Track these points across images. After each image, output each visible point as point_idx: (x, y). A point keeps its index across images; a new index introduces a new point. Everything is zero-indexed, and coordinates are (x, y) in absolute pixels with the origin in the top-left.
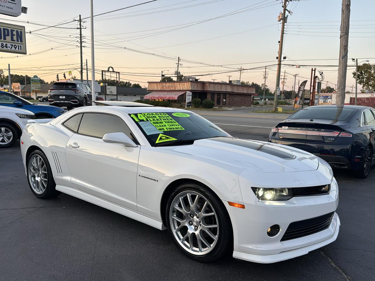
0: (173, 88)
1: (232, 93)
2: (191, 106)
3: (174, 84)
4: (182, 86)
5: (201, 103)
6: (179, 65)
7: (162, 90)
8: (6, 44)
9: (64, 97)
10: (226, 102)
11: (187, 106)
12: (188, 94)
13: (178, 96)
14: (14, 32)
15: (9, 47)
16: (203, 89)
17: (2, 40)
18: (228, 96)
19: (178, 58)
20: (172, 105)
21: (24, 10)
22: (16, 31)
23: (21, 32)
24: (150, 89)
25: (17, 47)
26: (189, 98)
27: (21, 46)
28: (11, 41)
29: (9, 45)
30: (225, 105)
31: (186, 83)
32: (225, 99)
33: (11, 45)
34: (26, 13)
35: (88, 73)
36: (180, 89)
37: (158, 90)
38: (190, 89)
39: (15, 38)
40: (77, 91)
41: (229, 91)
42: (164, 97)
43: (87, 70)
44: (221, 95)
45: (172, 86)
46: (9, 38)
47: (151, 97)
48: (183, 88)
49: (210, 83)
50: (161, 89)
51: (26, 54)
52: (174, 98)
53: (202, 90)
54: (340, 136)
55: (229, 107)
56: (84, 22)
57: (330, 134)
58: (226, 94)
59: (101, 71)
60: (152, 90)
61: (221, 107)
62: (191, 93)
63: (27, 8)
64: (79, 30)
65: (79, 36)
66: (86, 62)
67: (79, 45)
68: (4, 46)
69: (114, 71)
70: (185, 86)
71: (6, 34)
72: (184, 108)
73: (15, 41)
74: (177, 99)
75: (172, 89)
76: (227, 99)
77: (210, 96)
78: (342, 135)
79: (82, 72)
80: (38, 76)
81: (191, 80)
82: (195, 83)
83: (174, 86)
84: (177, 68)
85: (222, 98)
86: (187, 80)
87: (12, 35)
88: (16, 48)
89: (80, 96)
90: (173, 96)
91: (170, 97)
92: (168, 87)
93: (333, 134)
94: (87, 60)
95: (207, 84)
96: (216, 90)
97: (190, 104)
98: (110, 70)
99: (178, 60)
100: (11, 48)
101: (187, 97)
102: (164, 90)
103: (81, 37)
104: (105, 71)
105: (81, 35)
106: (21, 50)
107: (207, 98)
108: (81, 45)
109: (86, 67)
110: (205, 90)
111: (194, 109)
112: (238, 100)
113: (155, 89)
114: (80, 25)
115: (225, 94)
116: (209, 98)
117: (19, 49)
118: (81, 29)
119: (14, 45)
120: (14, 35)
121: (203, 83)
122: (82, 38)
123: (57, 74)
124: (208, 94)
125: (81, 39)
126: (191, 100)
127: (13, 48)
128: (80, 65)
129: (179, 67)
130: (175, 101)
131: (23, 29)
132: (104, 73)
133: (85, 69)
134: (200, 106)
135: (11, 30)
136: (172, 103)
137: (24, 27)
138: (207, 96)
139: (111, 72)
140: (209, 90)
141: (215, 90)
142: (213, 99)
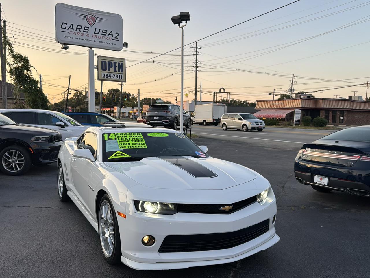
0: (282, 106)
1: (351, 110)
2: (299, 124)
3: (283, 102)
4: (291, 104)
5: (312, 121)
6: (293, 82)
7: (271, 108)
8: (110, 75)
9: (158, 118)
10: (343, 120)
11: (295, 124)
12: (296, 111)
13: (286, 114)
14: (116, 64)
15: (112, 77)
16: (316, 106)
17: (107, 71)
18: (345, 113)
19: (292, 75)
20: (279, 123)
21: (126, 45)
22: (118, 63)
23: (122, 64)
24: (258, 108)
25: (119, 76)
26: (297, 116)
27: (121, 76)
28: (114, 71)
29: (112, 75)
30: (343, 123)
31: (295, 100)
32: (343, 116)
33: (114, 75)
34: (127, 48)
35: (202, 95)
36: (289, 107)
37: (266, 108)
38: (300, 107)
39: (117, 69)
40: (168, 112)
41: (347, 108)
42: (271, 115)
43: (201, 92)
44: (337, 113)
45: (281, 104)
46: (112, 69)
47: (258, 115)
48: (293, 106)
49: (324, 99)
50: (269, 107)
51: (126, 82)
52: (282, 116)
53: (314, 107)
54: (360, 160)
55: (347, 126)
56: (200, 49)
57: (350, 157)
58: (344, 111)
59: (213, 92)
60: (260, 108)
61: (336, 125)
62: (300, 111)
63: (128, 43)
64: (195, 56)
65: (195, 61)
66: (200, 85)
67: (195, 70)
68: (108, 76)
69: (225, 92)
70: (295, 103)
71: (110, 66)
72: (292, 126)
73: (117, 71)
74: (285, 117)
75: (280, 107)
76: (344, 117)
77: (324, 113)
78: (363, 159)
79: (196, 94)
80: (161, 99)
81: (302, 97)
82: (306, 101)
83: (282, 104)
84: (291, 85)
85: (339, 115)
86: (299, 97)
87: (115, 67)
88: (117, 77)
89: (171, 116)
90: (280, 114)
91: (277, 115)
92: (276, 105)
93: (353, 158)
94: (201, 83)
95: (320, 101)
96: (331, 107)
97: (299, 122)
98: (221, 92)
99: (292, 77)
100: (114, 78)
101: (296, 115)
102: (272, 108)
103: (196, 62)
104: (217, 92)
105: (196, 60)
106: (121, 78)
107: (321, 115)
108: (196, 69)
109: (200, 90)
110: (317, 107)
111: (303, 127)
112: (360, 117)
113: (263, 108)
114: (196, 51)
115: (342, 111)
116: (322, 116)
117: (120, 78)
118: (196, 55)
119: (116, 75)
120: (117, 67)
121: (316, 100)
122: (198, 63)
123: (176, 97)
124: (321, 111)
125: (196, 64)
126: (300, 118)
127: (115, 78)
128: (195, 88)
129: (293, 84)
130: (282, 120)
131: (124, 61)
132: (215, 94)
133: (198, 91)
134: (311, 125)
135: (114, 62)
136: (280, 122)
137: (125, 59)
138: (321, 114)
139: (222, 92)
140: (323, 107)
141: (329, 107)
142: (327, 117)
